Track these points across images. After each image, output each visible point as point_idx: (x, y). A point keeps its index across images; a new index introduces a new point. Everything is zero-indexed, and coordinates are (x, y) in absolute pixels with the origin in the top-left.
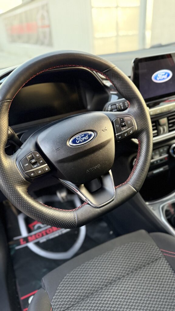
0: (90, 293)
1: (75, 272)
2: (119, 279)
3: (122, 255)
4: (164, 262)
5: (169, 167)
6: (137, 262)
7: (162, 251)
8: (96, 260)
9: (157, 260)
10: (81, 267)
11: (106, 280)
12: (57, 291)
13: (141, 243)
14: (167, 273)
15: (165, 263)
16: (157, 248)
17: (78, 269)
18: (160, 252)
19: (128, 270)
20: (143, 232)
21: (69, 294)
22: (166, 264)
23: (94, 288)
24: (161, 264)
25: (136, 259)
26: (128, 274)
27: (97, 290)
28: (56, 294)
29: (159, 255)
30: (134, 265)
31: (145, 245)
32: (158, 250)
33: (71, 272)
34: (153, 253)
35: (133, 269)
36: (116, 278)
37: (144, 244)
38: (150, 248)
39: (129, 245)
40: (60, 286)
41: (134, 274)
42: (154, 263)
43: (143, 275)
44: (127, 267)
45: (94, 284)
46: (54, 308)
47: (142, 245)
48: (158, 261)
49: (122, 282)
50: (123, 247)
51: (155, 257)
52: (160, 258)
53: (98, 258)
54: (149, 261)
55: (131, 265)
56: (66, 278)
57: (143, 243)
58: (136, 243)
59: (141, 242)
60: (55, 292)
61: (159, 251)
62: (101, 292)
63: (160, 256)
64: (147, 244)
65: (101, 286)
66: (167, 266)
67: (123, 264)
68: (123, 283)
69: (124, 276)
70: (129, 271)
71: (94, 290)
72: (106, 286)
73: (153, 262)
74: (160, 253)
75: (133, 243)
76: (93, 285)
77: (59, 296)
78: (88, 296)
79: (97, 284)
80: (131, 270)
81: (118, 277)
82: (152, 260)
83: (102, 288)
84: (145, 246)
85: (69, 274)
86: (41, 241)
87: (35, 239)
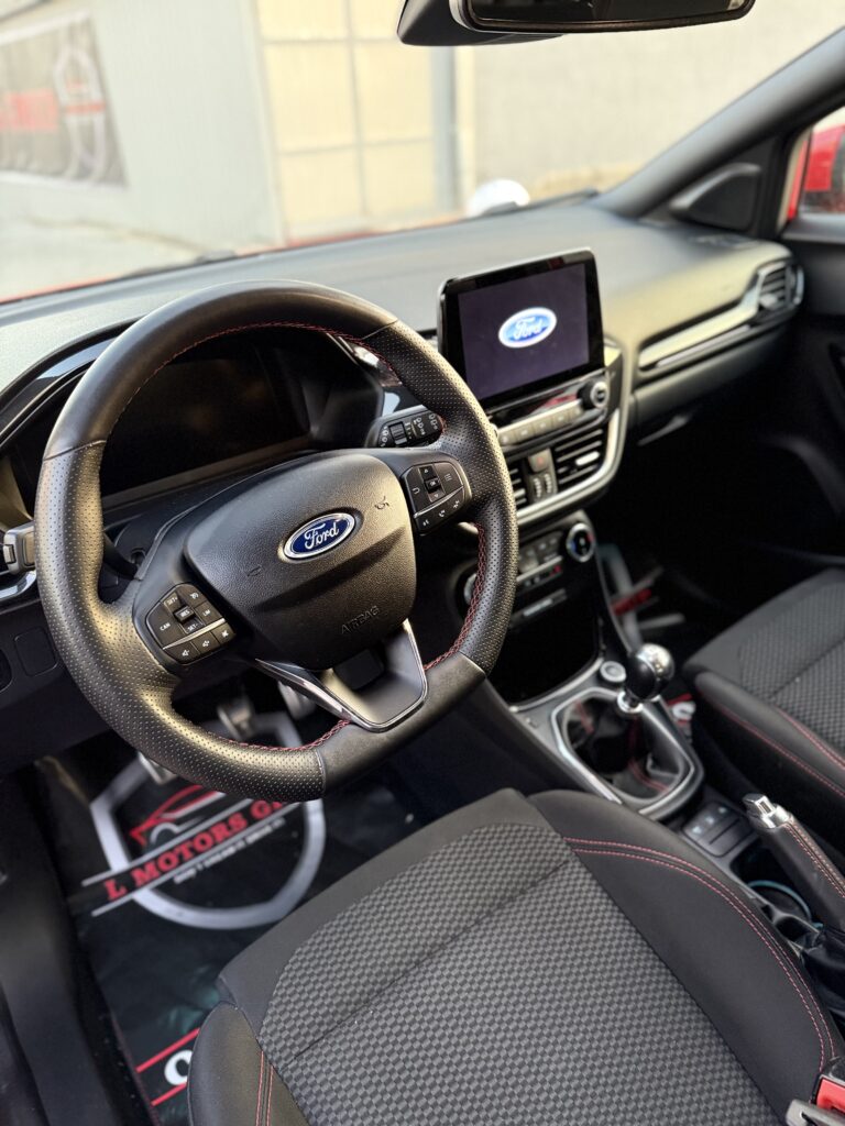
0: (372, 991)
1: (320, 939)
2: (455, 938)
3: (456, 869)
4: (578, 873)
5: (567, 593)
6: (501, 883)
7: (568, 844)
8: (380, 896)
9: (556, 869)
10: (335, 923)
11: (416, 947)
12: (274, 1003)
13: (508, 828)
14: (589, 901)
15: (582, 876)
16: (555, 837)
17: (328, 928)
18: (563, 846)
19: (478, 909)
20: (510, 794)
21: (310, 1003)
22: (585, 878)
23: (383, 977)
24: (569, 880)
25: (497, 876)
26: (478, 922)
27: (393, 981)
28: (270, 1012)
29: (562, 855)
30: (493, 894)
31: (519, 831)
32: (558, 839)
33: (309, 942)
34: (543, 852)
35: (491, 906)
36: (444, 938)
37: (516, 828)
38: (534, 839)
39: (473, 836)
40: (281, 987)
41: (494, 919)
42: (550, 880)
43: (523, 918)
44: (473, 902)
45: (383, 965)
46: (270, 1050)
47: (510, 831)
48: (560, 872)
49: (462, 946)
50: (456, 847)
51: (551, 861)
52: (566, 862)
53: (384, 889)
54: (535, 876)
55: (484, 894)
56: (296, 961)
57: (512, 825)
58: (492, 829)
59: (505, 826)
60: (268, 1007)
61: (559, 843)
62: (405, 983)
63: (564, 858)
64: (523, 828)
65: (402, 968)
66: (587, 882)
67: (460, 895)
68: (466, 949)
69: (466, 929)
70: (480, 913)
71: (383, 982)
72: (418, 963)
73: (545, 877)
74: (564, 849)
75: (483, 831)
76: (378, 968)
77: (282, 1013)
78: (367, 1001)
79: (393, 963)
80: (485, 909)
81: (451, 933)
82: (542, 872)
83: (406, 972)
84: (520, 834)
85: (302, 947)
86: (179, 879)
87: (156, 873)
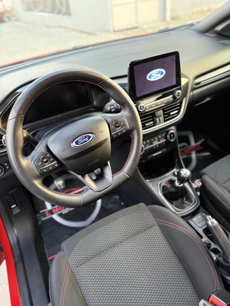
0: (98, 253)
1: (86, 238)
2: (121, 242)
3: (124, 224)
4: (157, 229)
6: (135, 229)
7: (156, 220)
8: (103, 229)
10: (91, 234)
11: (110, 243)
12: (73, 253)
13: (140, 214)
14: (159, 237)
15: (158, 229)
16: (152, 218)
17: (89, 235)
18: (154, 221)
19: (128, 235)
20: (142, 205)
21: (82, 254)
22: (159, 230)
23: (101, 250)
24: (154, 230)
25: (135, 227)
26: (128, 238)
27: (103, 251)
28: (72, 255)
29: (153, 223)
30: (133, 232)
31: (143, 215)
32: (153, 219)
33: (84, 238)
34: (148, 222)
35: (132, 235)
36: (118, 242)
37: (142, 214)
38: (146, 218)
39: (130, 215)
40: (75, 249)
41: (132, 238)
42: (149, 229)
43: (140, 239)
44: (127, 233)
45: (101, 247)
46: (71, 264)
47: (140, 215)
48: (152, 228)
49: (123, 244)
50: (125, 218)
51: (150, 225)
52: (154, 225)
53: (105, 227)
54: (145, 228)
55: (131, 231)
56: (80, 243)
57: (141, 214)
58: (135, 214)
59: (139, 213)
60: (72, 253)
61: (153, 220)
62: (106, 252)
64: (144, 215)
65: (106, 248)
66: (159, 231)
67: (124, 231)
68: (123, 245)
69: (124, 240)
71: (101, 251)
72: (110, 248)
73: (148, 228)
75: (133, 214)
77: (74, 256)
78: (96, 255)
79: (104, 247)
80: (130, 235)
81: (120, 241)
82: (147, 227)
84: (143, 216)
85: (82, 240)
86: (64, 213)
87: (58, 211)
